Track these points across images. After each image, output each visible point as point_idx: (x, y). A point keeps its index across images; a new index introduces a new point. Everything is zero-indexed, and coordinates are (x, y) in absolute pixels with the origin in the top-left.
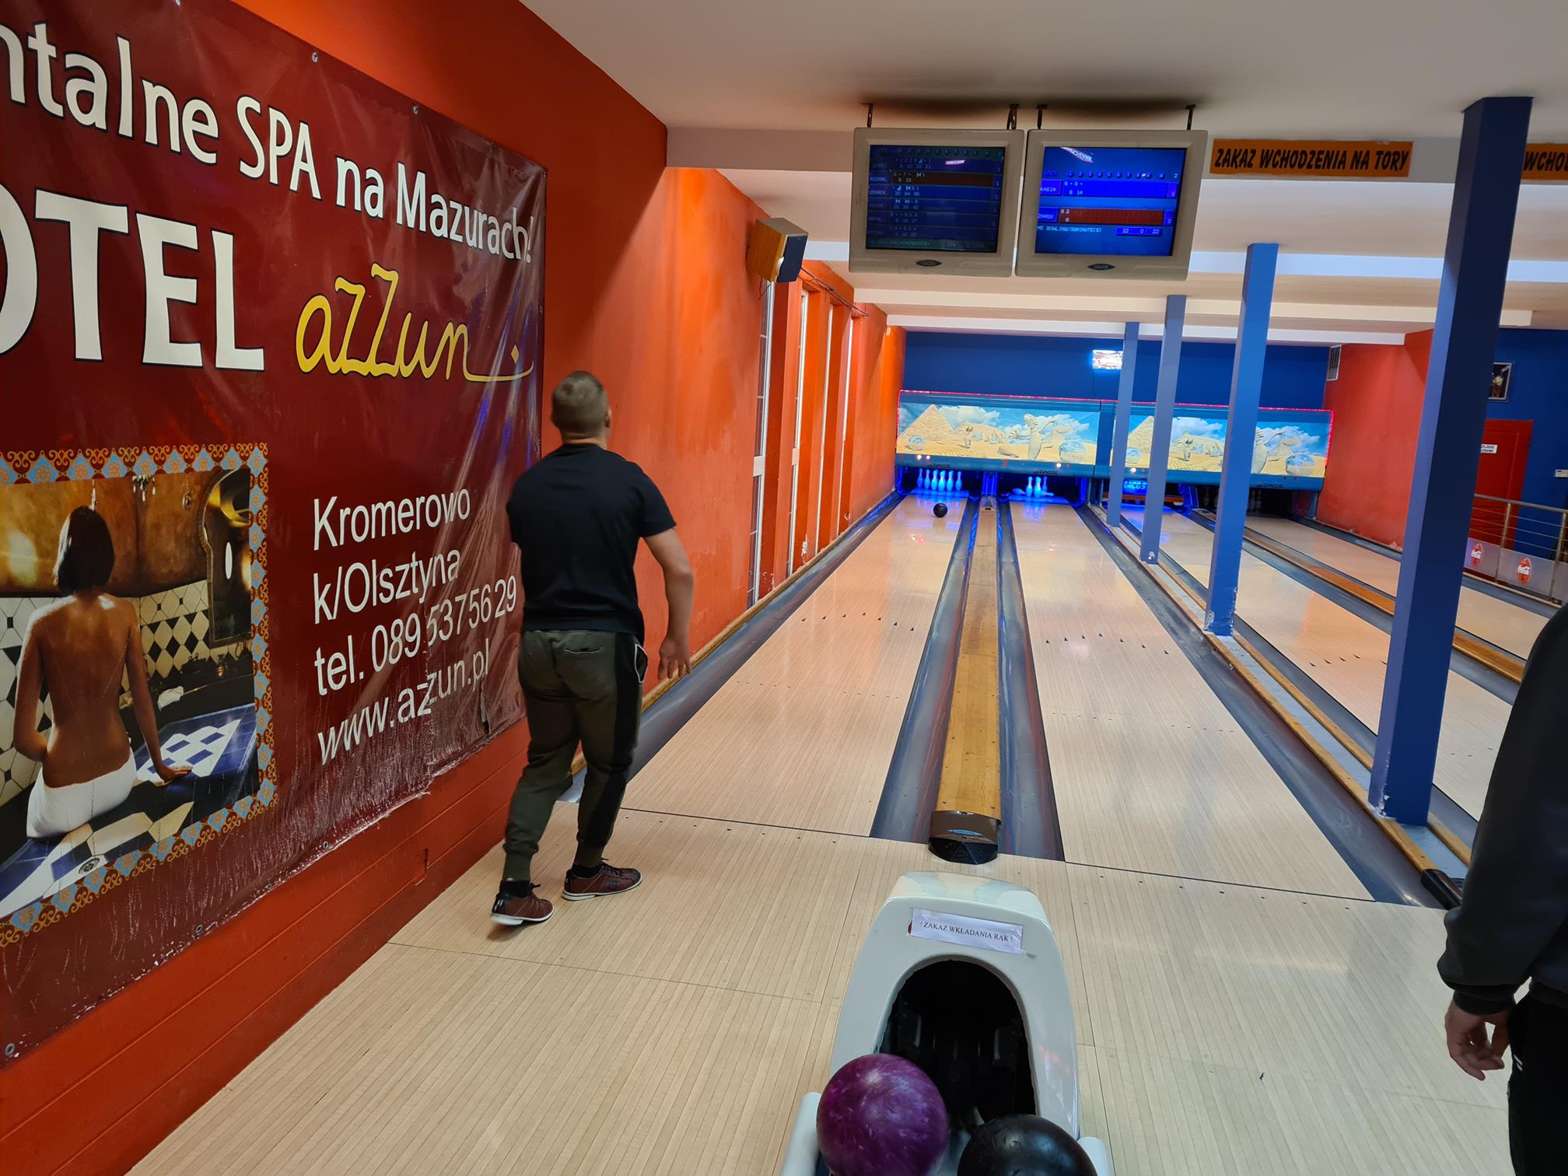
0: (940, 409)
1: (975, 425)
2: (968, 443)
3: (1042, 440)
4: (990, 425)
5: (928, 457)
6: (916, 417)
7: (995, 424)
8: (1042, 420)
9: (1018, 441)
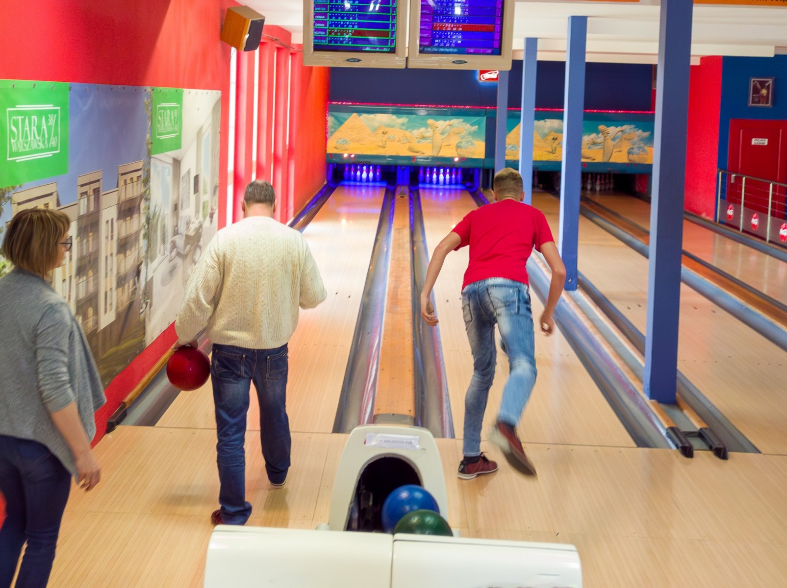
0: (361, 117)
1: (389, 129)
2: (384, 143)
3: (443, 139)
4: (402, 129)
5: (353, 156)
6: (341, 123)
7: (404, 128)
8: (442, 124)
9: (423, 141)
